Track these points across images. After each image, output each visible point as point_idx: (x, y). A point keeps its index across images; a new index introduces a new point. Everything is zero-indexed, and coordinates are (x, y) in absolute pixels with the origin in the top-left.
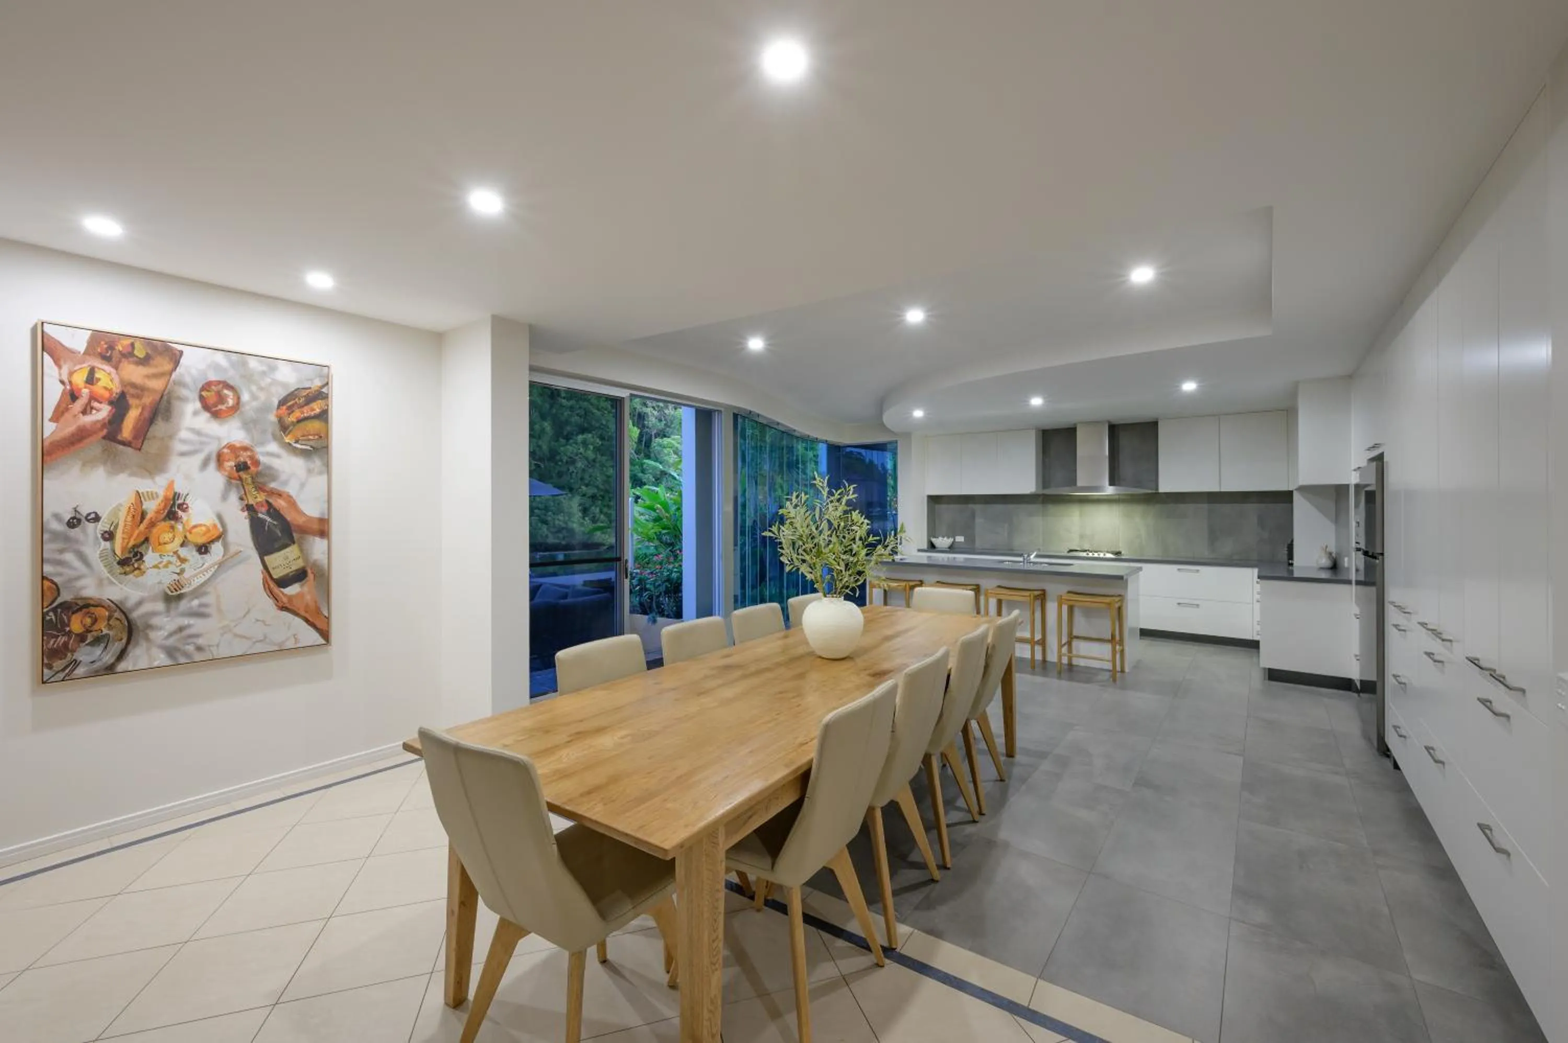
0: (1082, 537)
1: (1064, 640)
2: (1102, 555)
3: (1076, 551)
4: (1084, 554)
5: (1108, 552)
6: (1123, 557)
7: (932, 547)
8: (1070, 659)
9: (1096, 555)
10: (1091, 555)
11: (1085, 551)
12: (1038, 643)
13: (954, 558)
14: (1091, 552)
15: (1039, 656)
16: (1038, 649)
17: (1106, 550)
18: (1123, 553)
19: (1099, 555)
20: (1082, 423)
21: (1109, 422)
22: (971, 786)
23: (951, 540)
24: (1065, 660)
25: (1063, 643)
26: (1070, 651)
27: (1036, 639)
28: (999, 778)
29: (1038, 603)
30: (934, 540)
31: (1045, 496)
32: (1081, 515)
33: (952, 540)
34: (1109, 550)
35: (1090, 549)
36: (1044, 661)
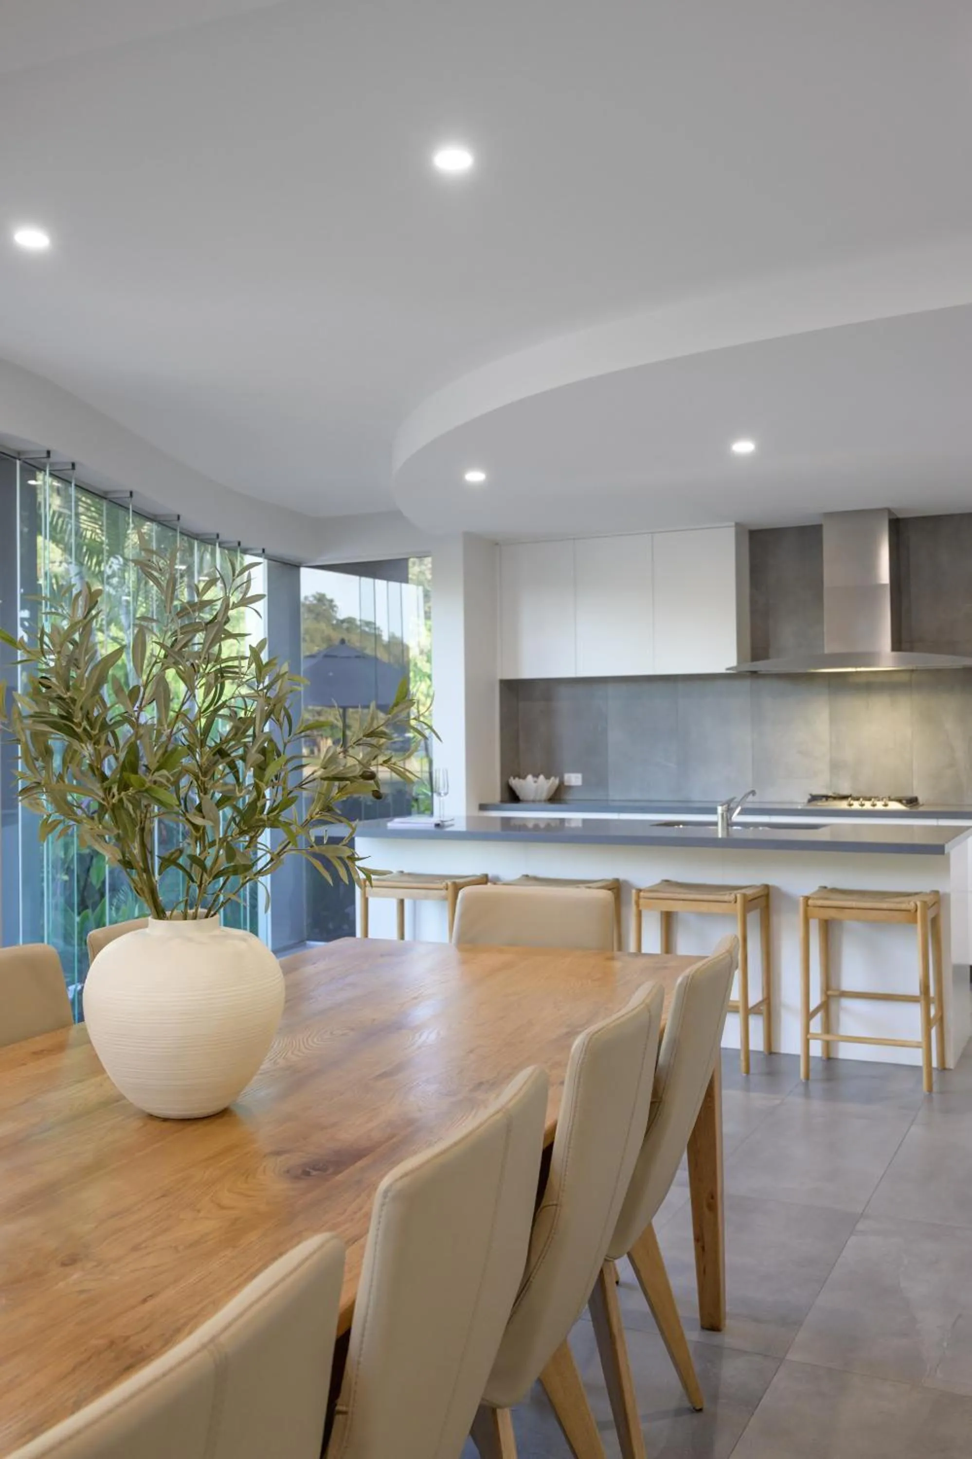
0: (835, 767)
1: (816, 1000)
2: (880, 806)
3: (827, 797)
4: (843, 805)
5: (890, 800)
6: (921, 809)
7: (512, 797)
8: (828, 1045)
9: (868, 805)
10: (856, 805)
11: (844, 798)
12: (756, 1010)
13: (562, 820)
14: (857, 799)
15: (757, 1043)
16: (757, 1025)
17: (887, 795)
18: (921, 800)
19: (874, 805)
20: (830, 515)
21: (889, 511)
22: (612, 1437)
23: (554, 781)
24: (817, 1049)
25: (812, 1007)
26: (828, 1027)
27: (752, 1002)
28: (687, 1404)
29: (754, 917)
30: (515, 782)
31: (754, 674)
32: (833, 720)
33: (557, 781)
34: (892, 797)
35: (855, 795)
36: (771, 1052)
